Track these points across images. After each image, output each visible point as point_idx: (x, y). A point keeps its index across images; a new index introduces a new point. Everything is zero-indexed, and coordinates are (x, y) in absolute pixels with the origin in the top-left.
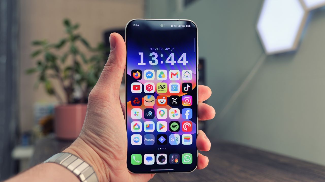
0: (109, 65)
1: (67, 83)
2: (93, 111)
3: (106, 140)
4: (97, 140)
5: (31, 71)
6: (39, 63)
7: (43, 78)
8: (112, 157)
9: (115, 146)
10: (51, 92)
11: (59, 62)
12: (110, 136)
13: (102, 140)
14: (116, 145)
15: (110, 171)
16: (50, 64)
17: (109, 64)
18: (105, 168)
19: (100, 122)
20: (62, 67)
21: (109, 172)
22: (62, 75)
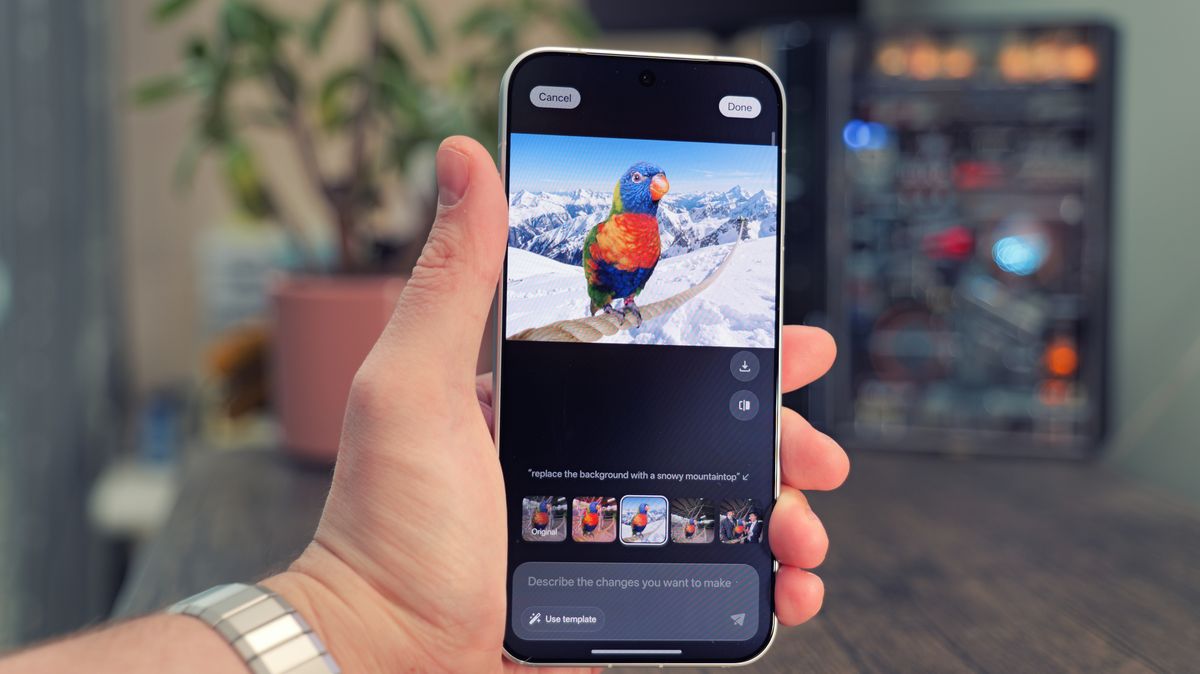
0: (441, 267)
1: (335, 158)
5: (159, 92)
6: (198, 51)
7: (216, 128)
10: (261, 204)
11: (293, 49)
16: (246, 54)
17: (439, 261)
20: (314, 71)
22: (312, 115)
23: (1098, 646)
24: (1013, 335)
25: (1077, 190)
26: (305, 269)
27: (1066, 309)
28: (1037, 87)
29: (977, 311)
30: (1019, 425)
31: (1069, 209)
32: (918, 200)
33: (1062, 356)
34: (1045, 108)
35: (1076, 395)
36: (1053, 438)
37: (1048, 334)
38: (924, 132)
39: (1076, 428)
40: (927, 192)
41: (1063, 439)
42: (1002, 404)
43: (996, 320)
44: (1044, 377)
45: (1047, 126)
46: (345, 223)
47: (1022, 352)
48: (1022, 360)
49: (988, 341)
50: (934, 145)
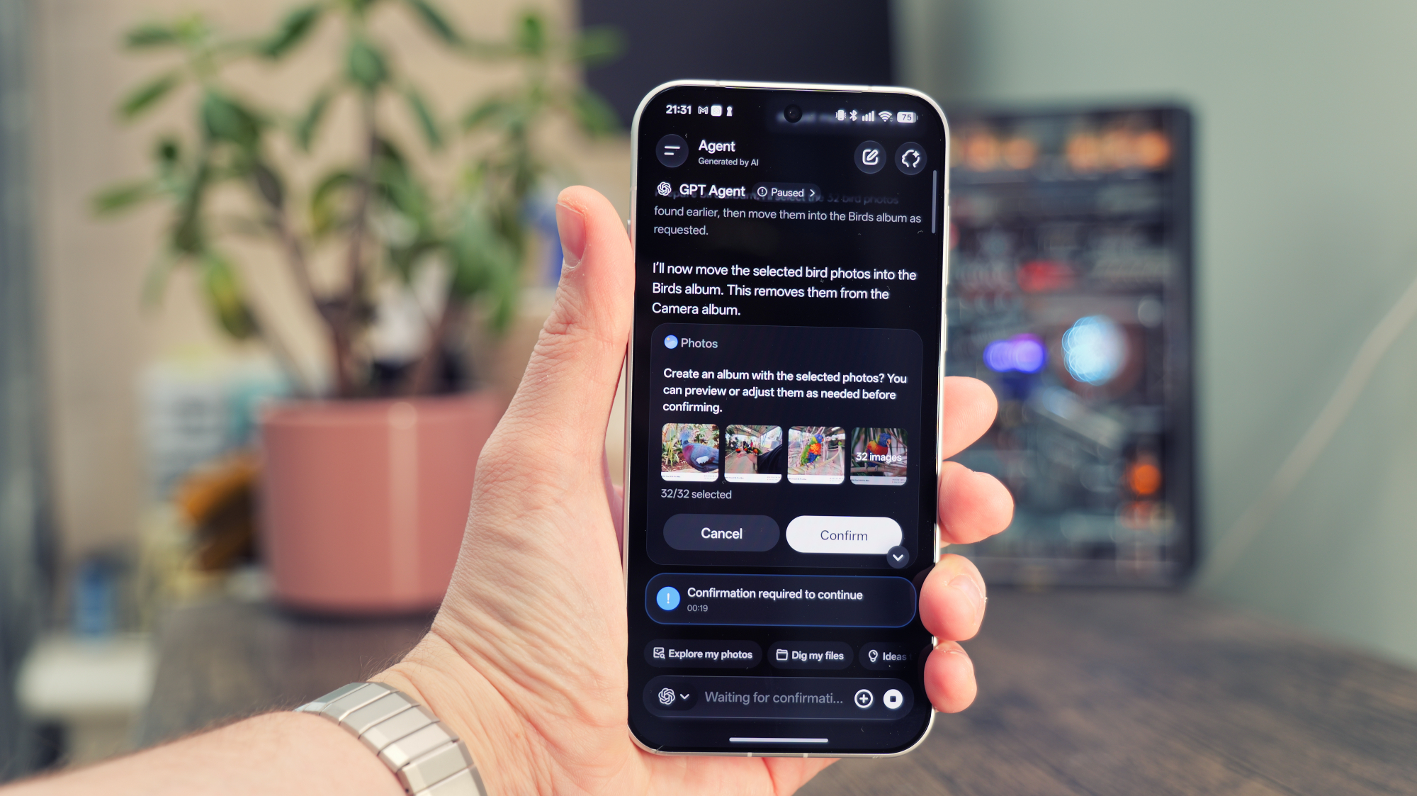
0: (562, 333)
1: (329, 269)
2: (492, 526)
3: (539, 641)
4: (501, 640)
5: (120, 200)
6: (169, 152)
7: (188, 239)
8: (563, 709)
9: (575, 670)
10: (242, 323)
11: (278, 147)
12: (554, 630)
13: (524, 643)
14: (581, 665)
15: (557, 769)
16: (224, 155)
17: (561, 327)
18: (532, 756)
19: (518, 572)
21: (552, 776)
22: (300, 218)
23: (1213, 769)
24: (1091, 454)
25: (1155, 290)
26: (299, 395)
27: (1147, 421)
28: (1110, 177)
29: (1051, 425)
30: (1101, 551)
31: (1147, 312)
32: (980, 305)
33: (1145, 474)
34: (1117, 200)
35: (1162, 516)
36: (1138, 564)
37: (1129, 451)
38: (985, 229)
39: (1163, 552)
40: (990, 296)
41: (1149, 565)
42: (1081, 529)
43: (1072, 435)
44: (1128, 499)
45: (1119, 221)
46: (340, 343)
47: (1101, 470)
48: (1102, 478)
49: (1065, 458)
50: (996, 244)
